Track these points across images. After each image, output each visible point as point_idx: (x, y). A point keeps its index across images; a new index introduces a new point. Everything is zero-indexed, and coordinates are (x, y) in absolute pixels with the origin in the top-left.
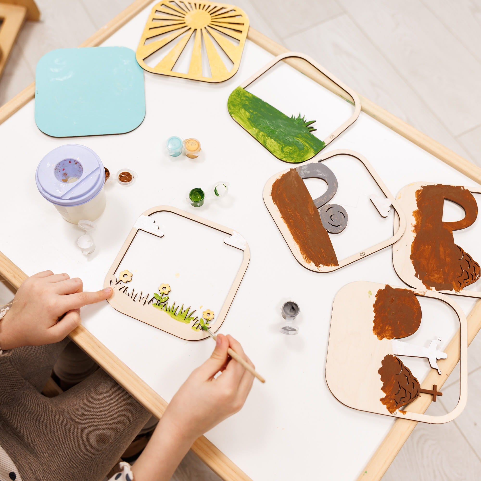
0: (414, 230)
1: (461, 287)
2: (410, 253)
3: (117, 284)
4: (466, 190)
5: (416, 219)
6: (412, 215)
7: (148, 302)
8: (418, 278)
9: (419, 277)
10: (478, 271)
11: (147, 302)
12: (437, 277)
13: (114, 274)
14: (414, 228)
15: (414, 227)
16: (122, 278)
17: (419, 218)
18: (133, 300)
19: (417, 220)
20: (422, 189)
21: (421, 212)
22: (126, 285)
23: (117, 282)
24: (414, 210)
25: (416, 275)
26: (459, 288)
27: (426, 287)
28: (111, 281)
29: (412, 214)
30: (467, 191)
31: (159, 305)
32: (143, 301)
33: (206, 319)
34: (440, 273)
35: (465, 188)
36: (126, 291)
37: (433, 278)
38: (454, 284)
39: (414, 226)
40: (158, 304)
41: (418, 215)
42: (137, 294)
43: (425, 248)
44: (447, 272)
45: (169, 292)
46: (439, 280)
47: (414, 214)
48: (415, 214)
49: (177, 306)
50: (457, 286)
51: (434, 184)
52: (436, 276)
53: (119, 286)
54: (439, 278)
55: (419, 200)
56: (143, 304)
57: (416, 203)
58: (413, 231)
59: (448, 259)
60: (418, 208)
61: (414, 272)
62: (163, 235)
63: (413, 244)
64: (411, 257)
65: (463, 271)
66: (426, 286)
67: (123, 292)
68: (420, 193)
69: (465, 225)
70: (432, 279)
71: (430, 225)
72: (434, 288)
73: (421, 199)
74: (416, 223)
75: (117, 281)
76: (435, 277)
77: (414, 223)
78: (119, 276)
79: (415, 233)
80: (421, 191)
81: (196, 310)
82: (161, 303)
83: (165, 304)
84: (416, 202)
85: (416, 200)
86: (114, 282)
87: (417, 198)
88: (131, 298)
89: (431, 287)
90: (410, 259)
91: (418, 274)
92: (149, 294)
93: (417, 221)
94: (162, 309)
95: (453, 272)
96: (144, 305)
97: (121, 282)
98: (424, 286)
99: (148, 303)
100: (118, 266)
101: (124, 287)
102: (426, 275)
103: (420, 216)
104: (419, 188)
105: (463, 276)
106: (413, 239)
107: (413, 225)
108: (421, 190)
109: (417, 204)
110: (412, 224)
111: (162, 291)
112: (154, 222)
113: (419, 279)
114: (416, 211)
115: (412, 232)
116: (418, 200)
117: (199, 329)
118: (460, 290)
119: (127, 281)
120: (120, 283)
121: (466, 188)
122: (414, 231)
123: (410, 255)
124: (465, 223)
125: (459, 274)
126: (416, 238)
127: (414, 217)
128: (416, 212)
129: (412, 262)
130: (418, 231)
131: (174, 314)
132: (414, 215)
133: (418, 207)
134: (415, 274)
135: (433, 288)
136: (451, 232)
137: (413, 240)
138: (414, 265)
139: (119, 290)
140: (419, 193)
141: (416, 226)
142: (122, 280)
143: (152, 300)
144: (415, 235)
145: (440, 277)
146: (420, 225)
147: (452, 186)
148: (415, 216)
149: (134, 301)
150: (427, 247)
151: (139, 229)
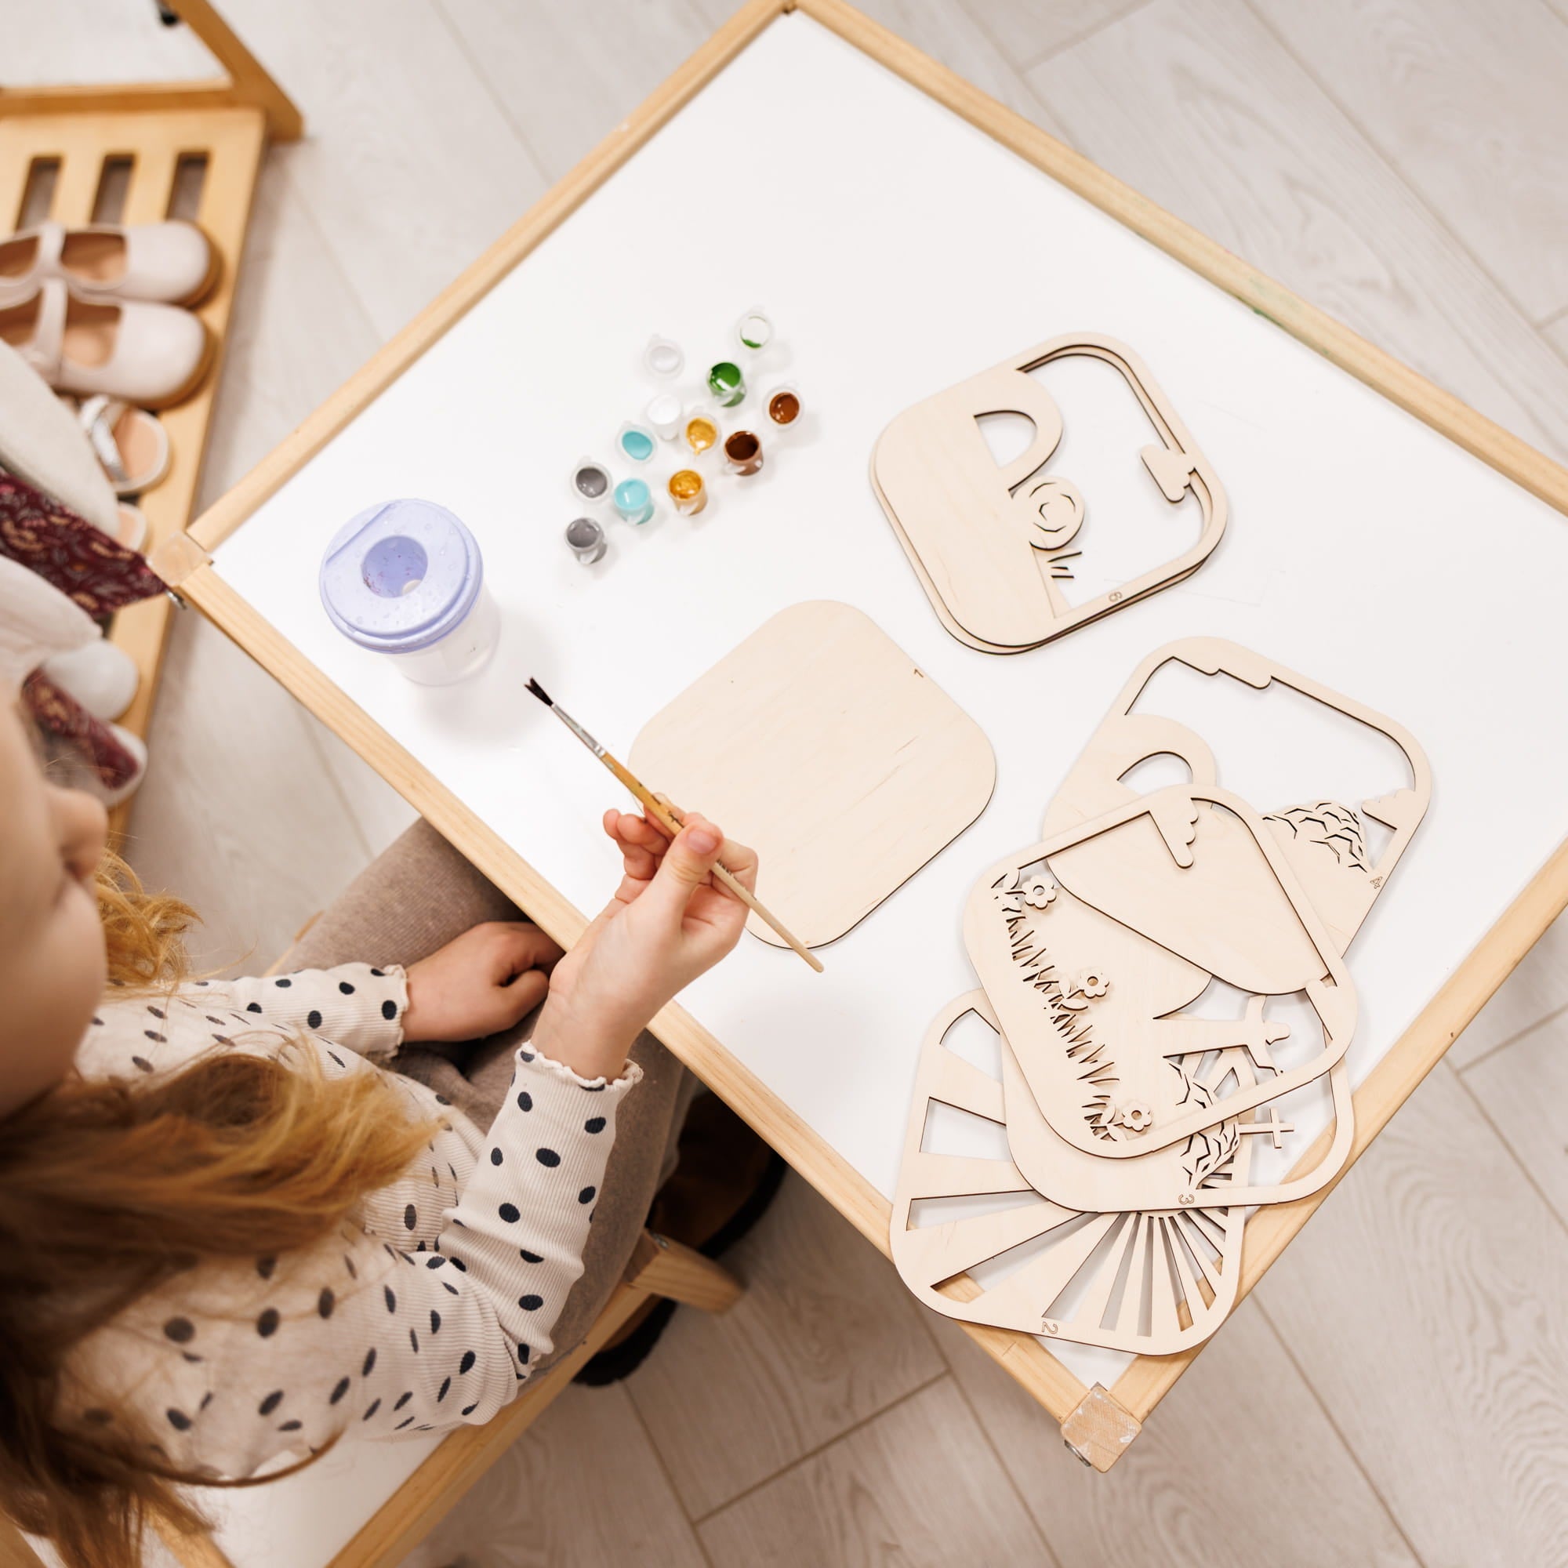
3: (1009, 893)
7: (1039, 981)
11: (1036, 981)
13: (1020, 869)
16: (1028, 889)
18: (1013, 954)
22: (1025, 911)
28: (1004, 877)
31: (1053, 1006)
32: (1030, 971)
36: (1014, 921)
40: (1052, 1003)
42: (1031, 947)
45: (1097, 996)
49: (1088, 1040)
53: (1011, 902)
56: (1026, 978)
62: (1187, 865)
67: (1008, 921)
75: (1013, 888)
78: (1026, 879)
81: (1117, 1080)
82: (1062, 1006)
83: (1068, 1015)
86: (1008, 885)
88: (1013, 946)
92: (1053, 966)
94: (1054, 1020)
96: (1025, 980)
97: (1021, 897)
99: (1037, 984)
101: (1020, 911)
111: (1083, 984)
112: (1193, 822)
119: (1033, 905)
120: (1017, 895)
131: (1068, 1051)
139: (1004, 910)
142: (1025, 894)
143: (1050, 983)
149: (1012, 956)
151: (1148, 812)
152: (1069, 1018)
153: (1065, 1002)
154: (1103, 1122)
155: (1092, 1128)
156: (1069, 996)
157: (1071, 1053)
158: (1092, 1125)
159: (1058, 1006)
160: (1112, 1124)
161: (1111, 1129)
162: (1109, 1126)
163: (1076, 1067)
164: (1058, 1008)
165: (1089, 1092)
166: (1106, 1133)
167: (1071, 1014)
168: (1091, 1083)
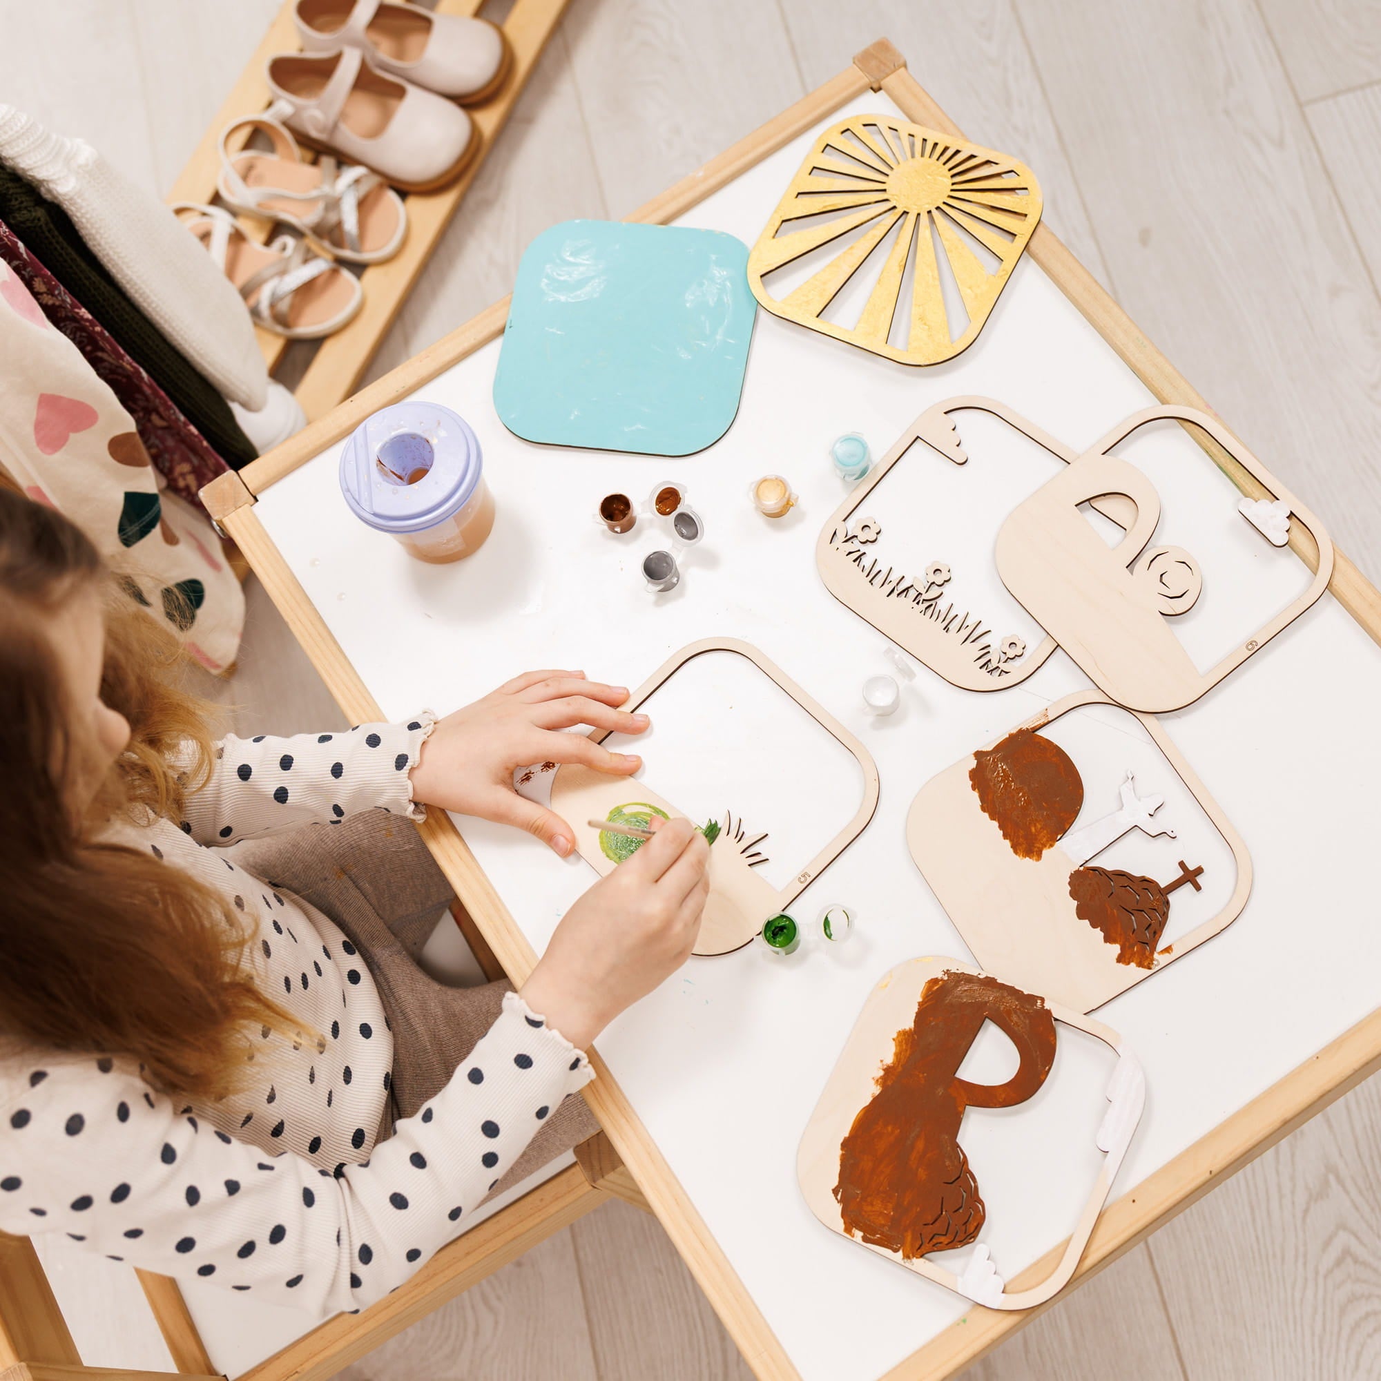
0: (881, 1077)
1: (919, 1251)
2: (846, 1133)
3: (846, 541)
4: (1047, 1009)
5: (898, 1051)
6: (894, 1039)
7: (898, 592)
8: (837, 1199)
9: (839, 1197)
10: (975, 1224)
11: (896, 592)
12: (880, 1210)
13: (844, 520)
14: (882, 1073)
15: (884, 1070)
16: (858, 532)
17: (906, 1050)
19: (898, 1055)
20: (946, 978)
21: (916, 1037)
22: (863, 548)
23: (847, 538)
24: (903, 1028)
25: (835, 1191)
26: (915, 1251)
27: (843, 1226)
28: (835, 533)
29: (895, 1036)
30: (1049, 1012)
31: (918, 603)
32: (888, 588)
33: (1005, 653)
34: (889, 1202)
35: (1045, 1005)
36: (859, 559)
37: (869, 1208)
38: (909, 1238)
39: (885, 1067)
40: (917, 601)
41: (906, 1044)
42: (880, 571)
43: (886, 1132)
44: (906, 1203)
45: (945, 581)
46: (880, 1218)
47: (897, 1037)
48: (900, 1039)
49: (955, 615)
50: (912, 1245)
51: (979, 974)
52: (878, 1206)
53: (850, 547)
54: (881, 1213)
55: (926, 1005)
56: (888, 594)
57: (917, 1010)
58: (877, 1081)
59: (922, 1173)
60: (915, 1025)
61: (835, 1182)
62: (965, 460)
63: (862, 1113)
64: (845, 1145)
65: (942, 1213)
66: (845, 1223)
67: (854, 561)
68: (936, 988)
69: (1001, 1100)
70: (866, 1212)
71: (921, 1075)
72: (861, 1234)
73: (930, 1003)
74: (893, 1063)
76: (873, 1209)
77: (889, 1059)
78: (853, 526)
79: (879, 1087)
80: (940, 983)
81: (990, 631)
82: (924, 600)
83: (932, 605)
84: (915, 1009)
85: (919, 1003)
86: (841, 537)
87: (924, 999)
88: (867, 577)
89: (854, 1229)
90: (840, 1147)
91: (841, 1190)
92: (903, 577)
93: (897, 1058)
94: (923, 612)
95: (918, 1209)
97: (855, 540)
98: (842, 1221)
99: (898, 595)
100: (857, 506)
101: (859, 551)
102: (858, 1198)
103: (909, 1046)
104: (940, 975)
105: (937, 1224)
106: (867, 1101)
107: (883, 1065)
108: (942, 980)
109: (915, 1015)
110: (882, 1061)
111: (932, 578)
112: (954, 429)
113: (838, 1202)
114: (907, 1032)
115: (873, 1082)
116: (922, 1005)
117: (986, 669)
118: (914, 1256)
119: (867, 541)
120: (852, 540)
121: (1047, 1006)
122: (880, 1080)
123: (845, 1138)
124: (1003, 1096)
125: (930, 1219)
126: (876, 1100)
127: (896, 1046)
128: (904, 1035)
129: (843, 1155)
130: (889, 1083)
131: (944, 629)
132: (897, 1041)
133: (915, 1022)
134: (833, 1187)
135: (859, 1234)
136: (960, 1109)
137: (868, 1104)
138: (841, 1165)
139: (847, 555)
140: (933, 987)
141: (888, 1070)
142: (856, 537)
143: (907, 589)
144: (877, 1090)
145: (885, 1212)
146: (900, 1069)
147: (1018, 991)
148: (899, 1042)
149: (870, 584)
150: (890, 1128)
151: (918, 437)
152: (933, 606)
153: (925, 596)
154: (994, 664)
155: (989, 672)
156: (925, 591)
157: (946, 628)
158: (988, 670)
159: (921, 602)
160: (1001, 663)
161: (1003, 666)
162: (999, 665)
163: (955, 637)
164: (922, 603)
165: (974, 650)
166: (1000, 670)
167: (933, 602)
168: (972, 642)
